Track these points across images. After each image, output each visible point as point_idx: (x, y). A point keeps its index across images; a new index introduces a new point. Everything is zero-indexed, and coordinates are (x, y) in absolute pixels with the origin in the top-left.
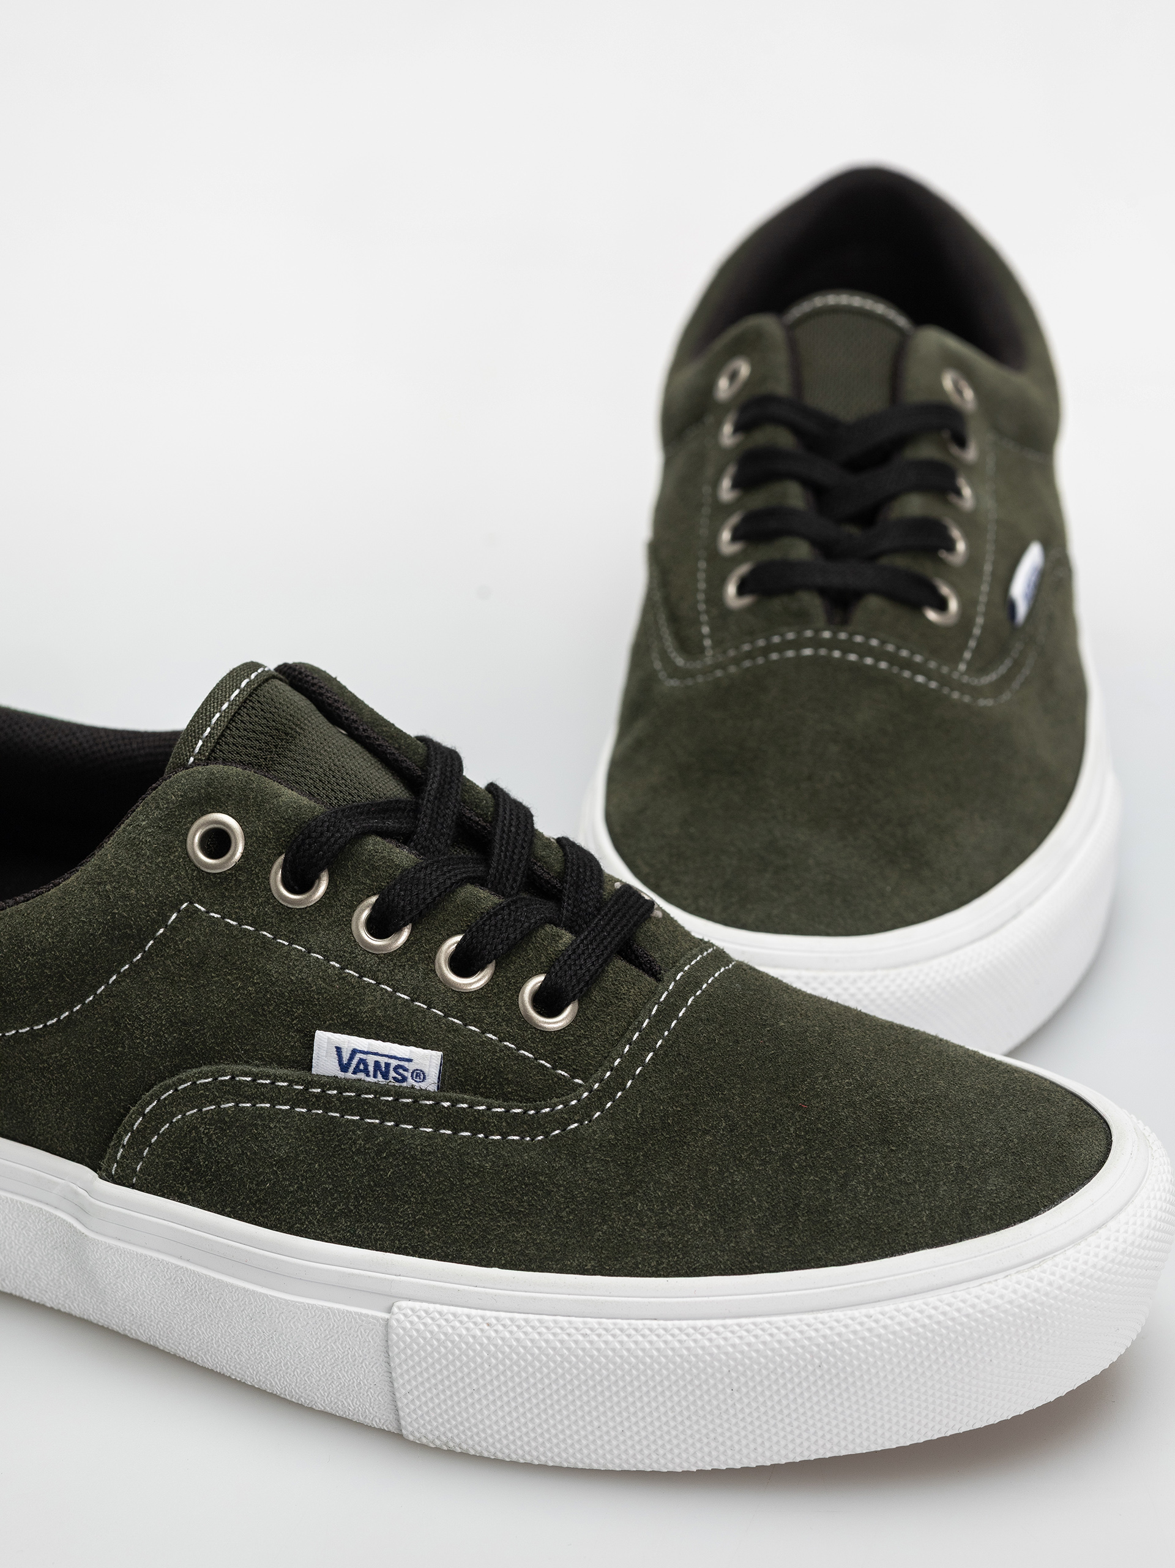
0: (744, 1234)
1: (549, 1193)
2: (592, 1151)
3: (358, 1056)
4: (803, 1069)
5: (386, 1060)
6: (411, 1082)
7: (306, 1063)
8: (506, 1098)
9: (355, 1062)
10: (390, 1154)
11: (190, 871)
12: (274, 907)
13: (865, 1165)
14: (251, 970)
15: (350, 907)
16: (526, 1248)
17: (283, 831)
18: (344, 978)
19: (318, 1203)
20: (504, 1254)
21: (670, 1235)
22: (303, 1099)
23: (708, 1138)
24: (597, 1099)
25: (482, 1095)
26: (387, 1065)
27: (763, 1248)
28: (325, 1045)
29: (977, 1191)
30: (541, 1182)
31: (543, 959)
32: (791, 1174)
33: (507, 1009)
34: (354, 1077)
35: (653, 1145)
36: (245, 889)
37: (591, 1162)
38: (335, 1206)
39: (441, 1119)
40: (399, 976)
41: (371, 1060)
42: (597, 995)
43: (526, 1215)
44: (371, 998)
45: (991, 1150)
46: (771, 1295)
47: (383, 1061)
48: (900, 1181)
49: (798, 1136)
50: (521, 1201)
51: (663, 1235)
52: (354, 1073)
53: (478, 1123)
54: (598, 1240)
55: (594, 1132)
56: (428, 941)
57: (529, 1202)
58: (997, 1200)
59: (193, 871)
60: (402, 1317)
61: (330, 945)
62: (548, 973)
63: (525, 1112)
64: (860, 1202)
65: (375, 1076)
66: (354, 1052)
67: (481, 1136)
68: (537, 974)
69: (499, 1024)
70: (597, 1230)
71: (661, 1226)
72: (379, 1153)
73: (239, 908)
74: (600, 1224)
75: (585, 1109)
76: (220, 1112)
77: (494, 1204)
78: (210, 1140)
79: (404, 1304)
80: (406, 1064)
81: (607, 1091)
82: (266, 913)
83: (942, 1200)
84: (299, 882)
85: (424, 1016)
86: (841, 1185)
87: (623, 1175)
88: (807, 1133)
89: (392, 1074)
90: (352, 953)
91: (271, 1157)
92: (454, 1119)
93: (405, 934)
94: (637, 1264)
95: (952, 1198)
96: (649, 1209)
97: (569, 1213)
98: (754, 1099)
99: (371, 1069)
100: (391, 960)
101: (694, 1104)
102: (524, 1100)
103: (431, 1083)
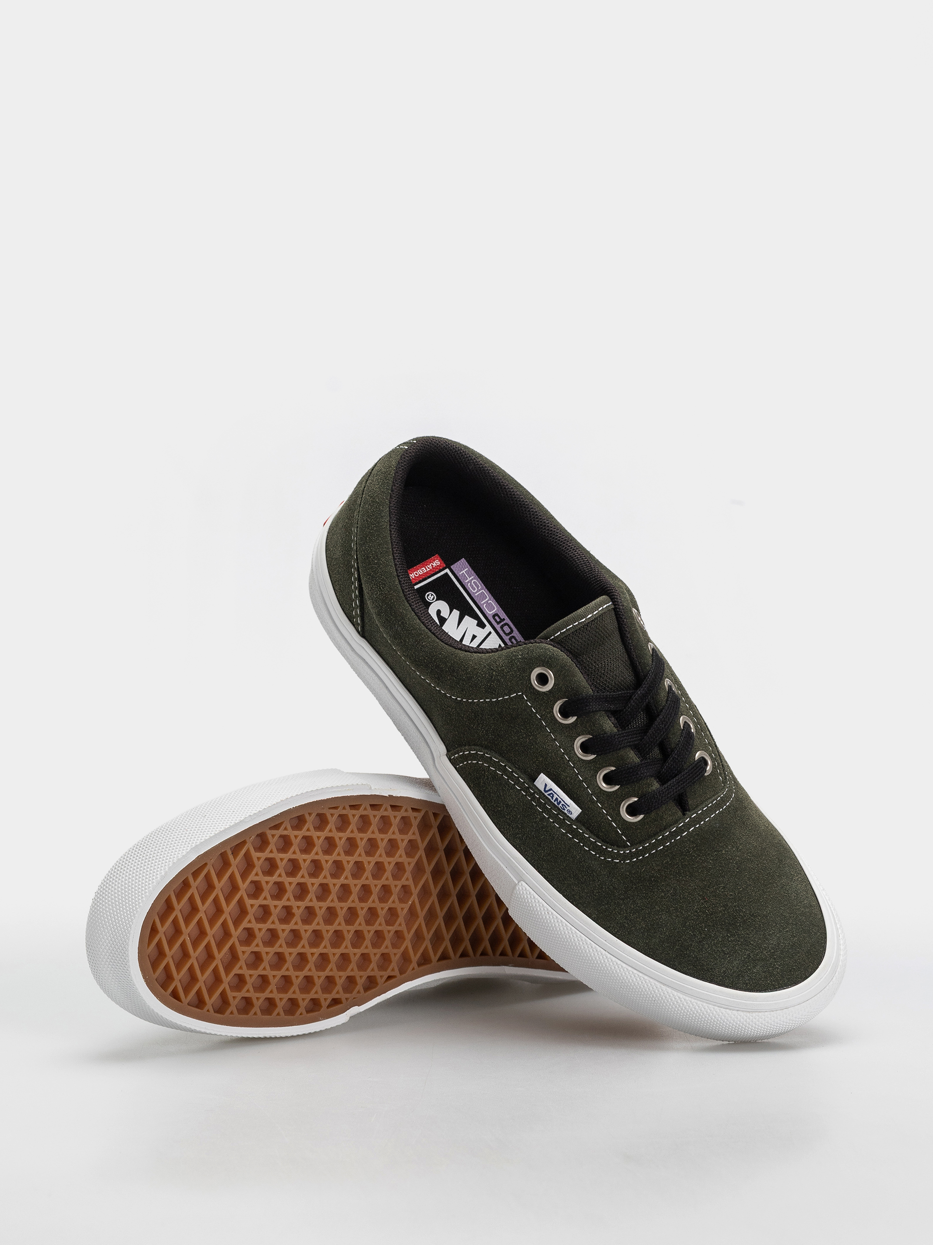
0: (654, 940)
1: (594, 880)
2: (618, 875)
3: (551, 792)
4: (717, 880)
5: (561, 800)
6: (566, 812)
7: (534, 779)
8: (597, 836)
9: (549, 792)
10: (546, 831)
11: (528, 683)
12: (551, 716)
13: (714, 937)
14: (531, 733)
15: (578, 734)
16: (576, 894)
17: (569, 691)
18: (563, 758)
19: (513, 828)
20: (567, 891)
21: (628, 924)
22: (526, 790)
23: (663, 894)
24: (632, 855)
25: (590, 831)
26: (560, 802)
27: (658, 950)
28: (542, 780)
29: (749, 969)
30: (593, 875)
31: (640, 792)
32: (683, 927)
33: (615, 805)
34: (547, 796)
35: (641, 885)
36: (544, 702)
37: (615, 879)
38: (518, 834)
39: (570, 830)
40: (583, 770)
41: (555, 796)
42: (653, 815)
43: (582, 883)
44: (569, 772)
45: (766, 953)
46: (650, 969)
47: (559, 799)
48: (722, 950)
49: (696, 912)
50: (583, 877)
51: (625, 922)
52: (548, 795)
53: (582, 839)
54: (602, 909)
55: (623, 868)
56: (600, 764)
57: (585, 879)
58: (754, 978)
59: (529, 684)
60: (521, 889)
61: (564, 743)
62: (639, 798)
63: (602, 846)
64: (702, 952)
65: (555, 801)
66: (551, 790)
67: (582, 844)
68: (635, 797)
69: (610, 809)
70: (603, 905)
71: (626, 918)
72: (542, 828)
73: (539, 708)
74: (606, 904)
75: (625, 857)
76: (495, 772)
77: (573, 872)
78: (488, 779)
79: (524, 884)
80: (567, 806)
81: (637, 854)
82: (547, 716)
83: (733, 967)
84: (565, 713)
85: (584, 790)
86: (700, 941)
87: (624, 891)
88: (700, 911)
89: (561, 805)
90: (570, 750)
91: (505, 801)
92: (575, 833)
93: (592, 757)
94: (610, 927)
95: (737, 968)
96: (625, 910)
97: (597, 893)
98: (690, 886)
99: (554, 799)
100: (583, 763)
101: (666, 877)
102: (604, 841)
103: (574, 816)
